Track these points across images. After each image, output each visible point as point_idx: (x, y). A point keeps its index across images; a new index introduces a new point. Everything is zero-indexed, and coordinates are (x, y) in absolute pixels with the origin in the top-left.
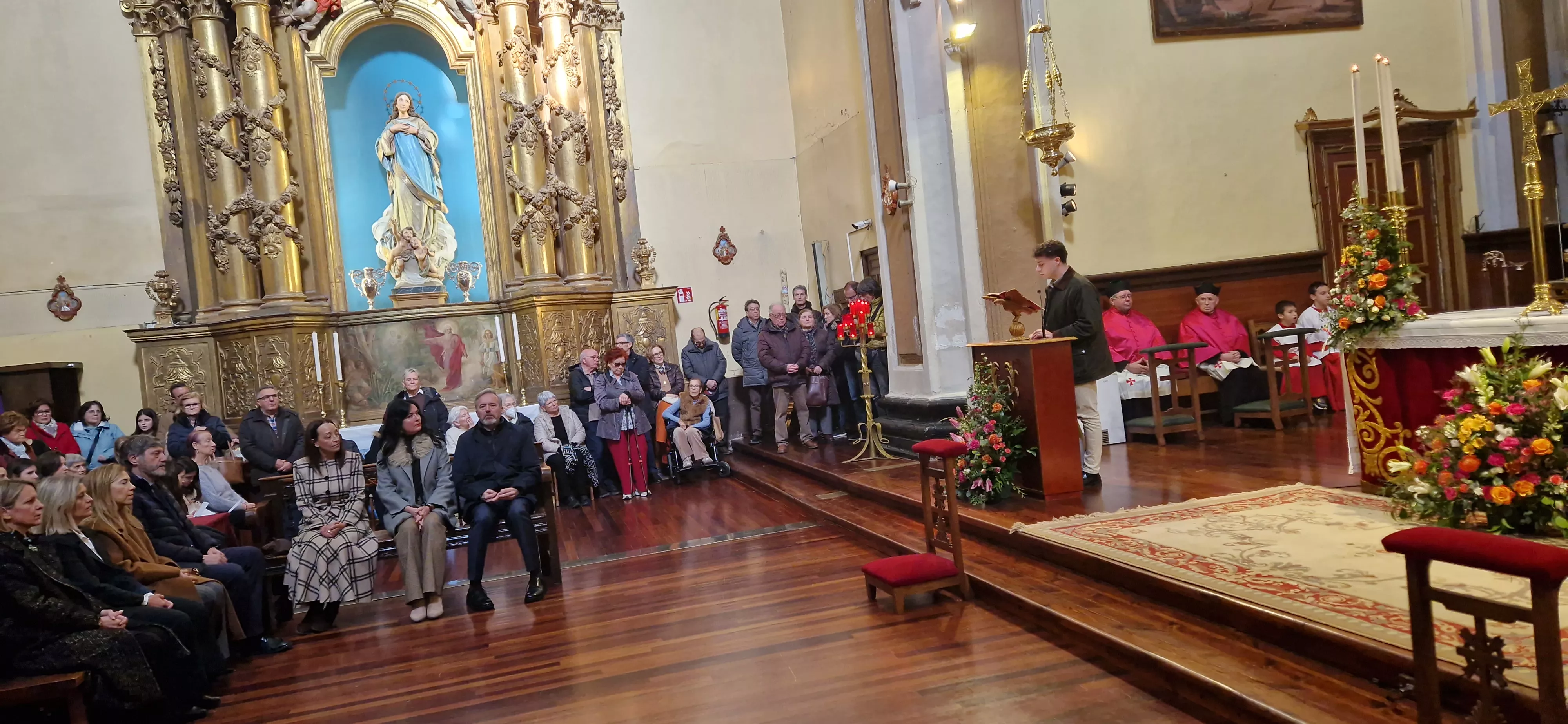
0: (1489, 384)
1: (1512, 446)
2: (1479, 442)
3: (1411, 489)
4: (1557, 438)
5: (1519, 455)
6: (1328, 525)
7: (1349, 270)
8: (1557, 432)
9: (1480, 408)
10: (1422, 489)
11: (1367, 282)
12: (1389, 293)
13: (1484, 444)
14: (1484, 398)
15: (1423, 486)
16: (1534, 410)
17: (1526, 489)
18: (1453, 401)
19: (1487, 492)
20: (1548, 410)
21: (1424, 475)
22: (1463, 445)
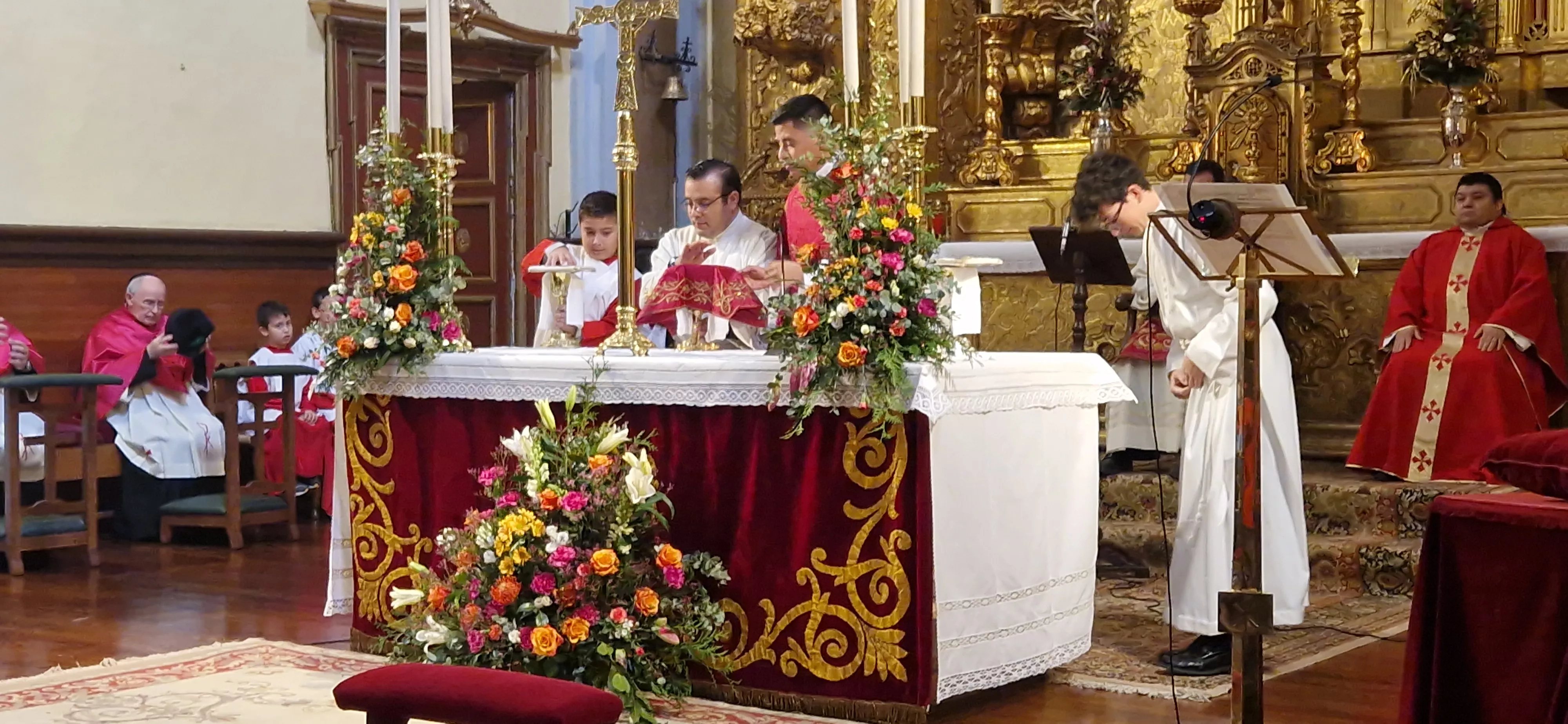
0: (543, 460)
1: (564, 560)
2: (522, 555)
3: (422, 636)
4: (625, 549)
5: (573, 576)
6: (287, 704)
7: (360, 254)
8: (627, 539)
9: (529, 499)
10: (436, 635)
13: (529, 557)
14: (535, 482)
15: (437, 630)
16: (598, 502)
17: (579, 631)
18: (492, 487)
19: (526, 636)
20: (617, 503)
21: (442, 613)
22: (499, 559)
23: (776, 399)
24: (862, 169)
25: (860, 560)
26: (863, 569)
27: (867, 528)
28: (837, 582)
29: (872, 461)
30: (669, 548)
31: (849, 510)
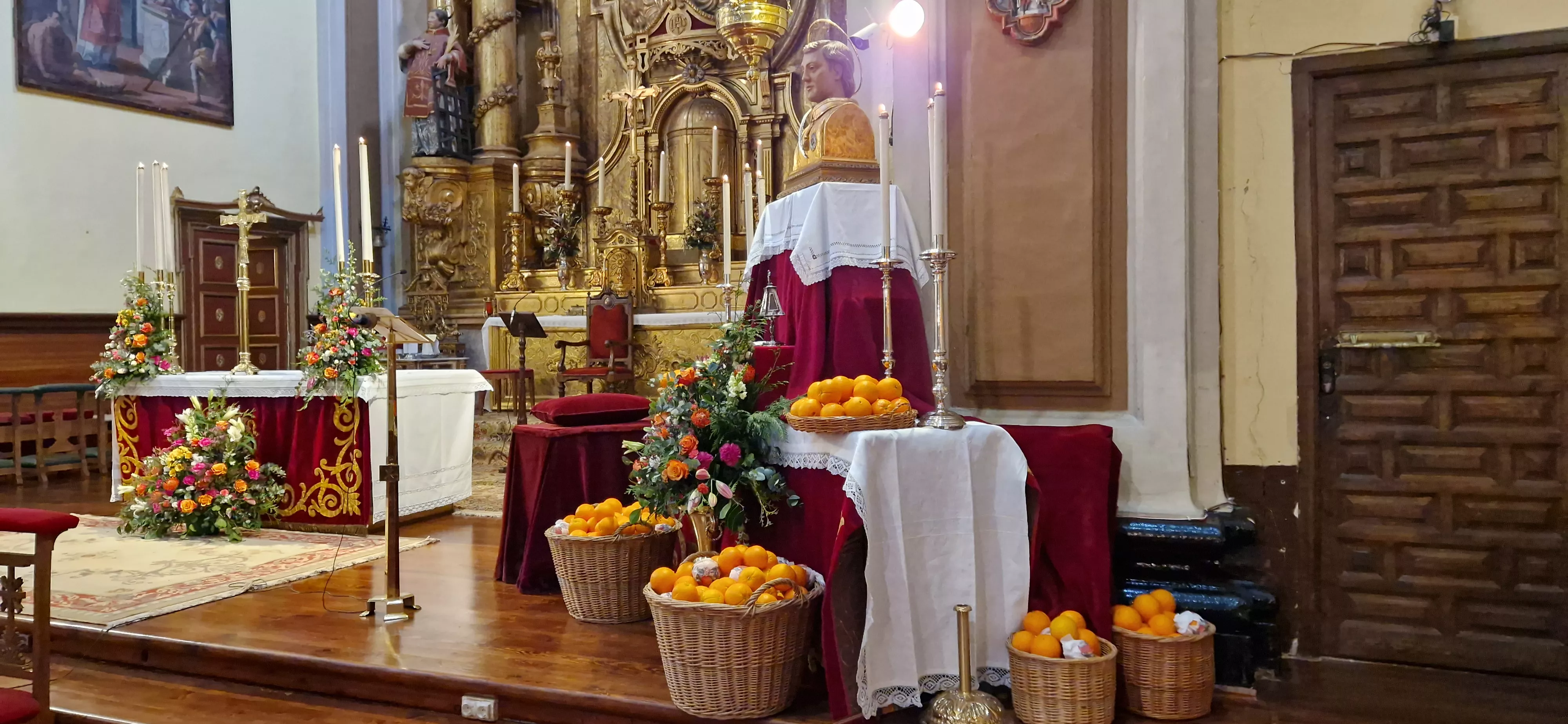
0: (195, 424)
1: (200, 469)
2: (180, 467)
3: (133, 507)
4: (231, 463)
5: (205, 476)
7: (121, 329)
8: (232, 458)
9: (186, 441)
10: (139, 506)
11: (132, 341)
12: (148, 351)
13: (183, 468)
14: (191, 434)
15: (140, 504)
16: (217, 442)
17: (205, 500)
18: (170, 437)
19: (179, 505)
20: (226, 442)
21: (142, 496)
22: (170, 470)
23: (300, 393)
24: (343, 291)
25: (342, 463)
26: (343, 467)
27: (344, 449)
28: (332, 474)
29: (346, 419)
30: (252, 462)
31: (337, 441)
